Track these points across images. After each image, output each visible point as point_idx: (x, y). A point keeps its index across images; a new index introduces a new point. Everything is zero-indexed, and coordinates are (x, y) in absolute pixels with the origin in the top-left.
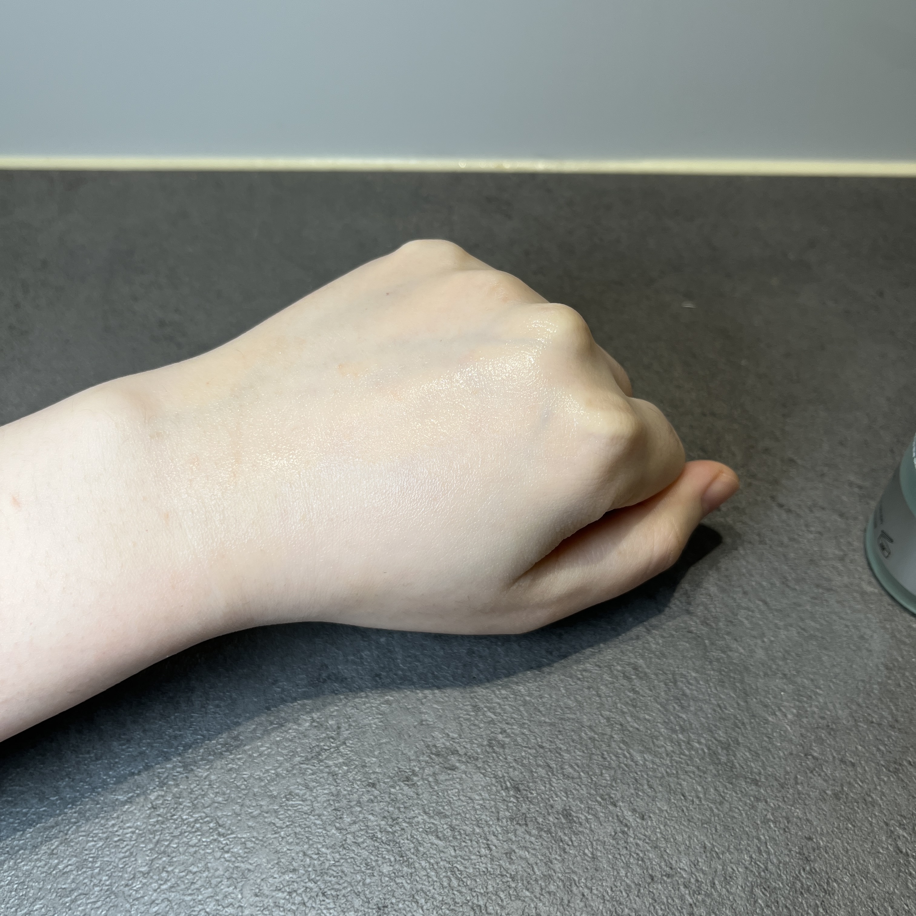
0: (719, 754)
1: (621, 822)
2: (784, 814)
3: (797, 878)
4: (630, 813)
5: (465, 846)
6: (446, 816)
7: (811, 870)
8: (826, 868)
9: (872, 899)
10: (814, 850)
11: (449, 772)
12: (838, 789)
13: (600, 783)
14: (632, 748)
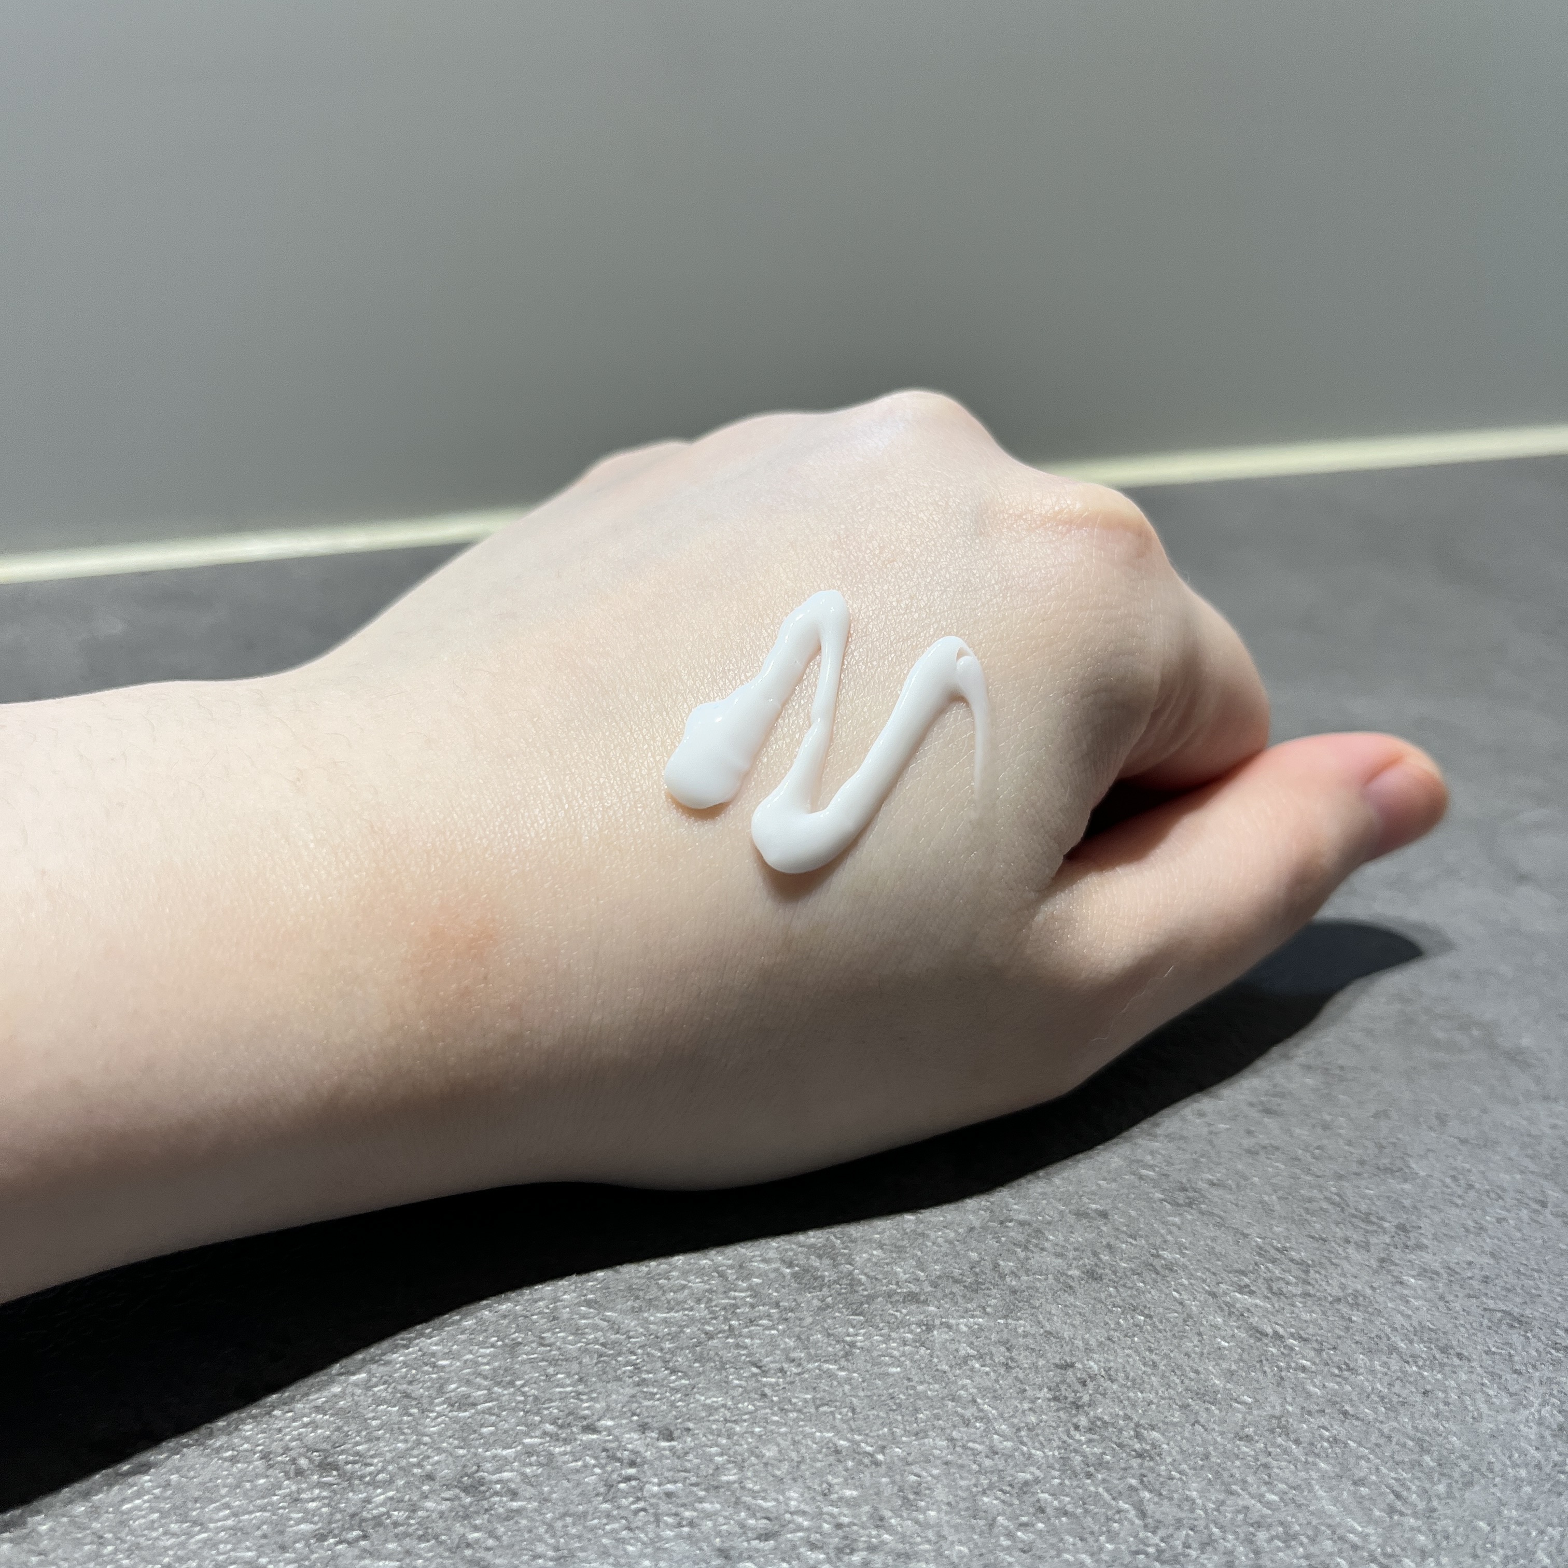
0: (817, 1269)
1: (619, 1460)
2: (994, 1337)
3: (1065, 1446)
4: (635, 1436)
7: (1093, 1423)
8: (1124, 1407)
9: (1248, 1439)
10: (1084, 1384)
12: (1088, 1261)
13: (548, 1396)
14: (612, 1310)
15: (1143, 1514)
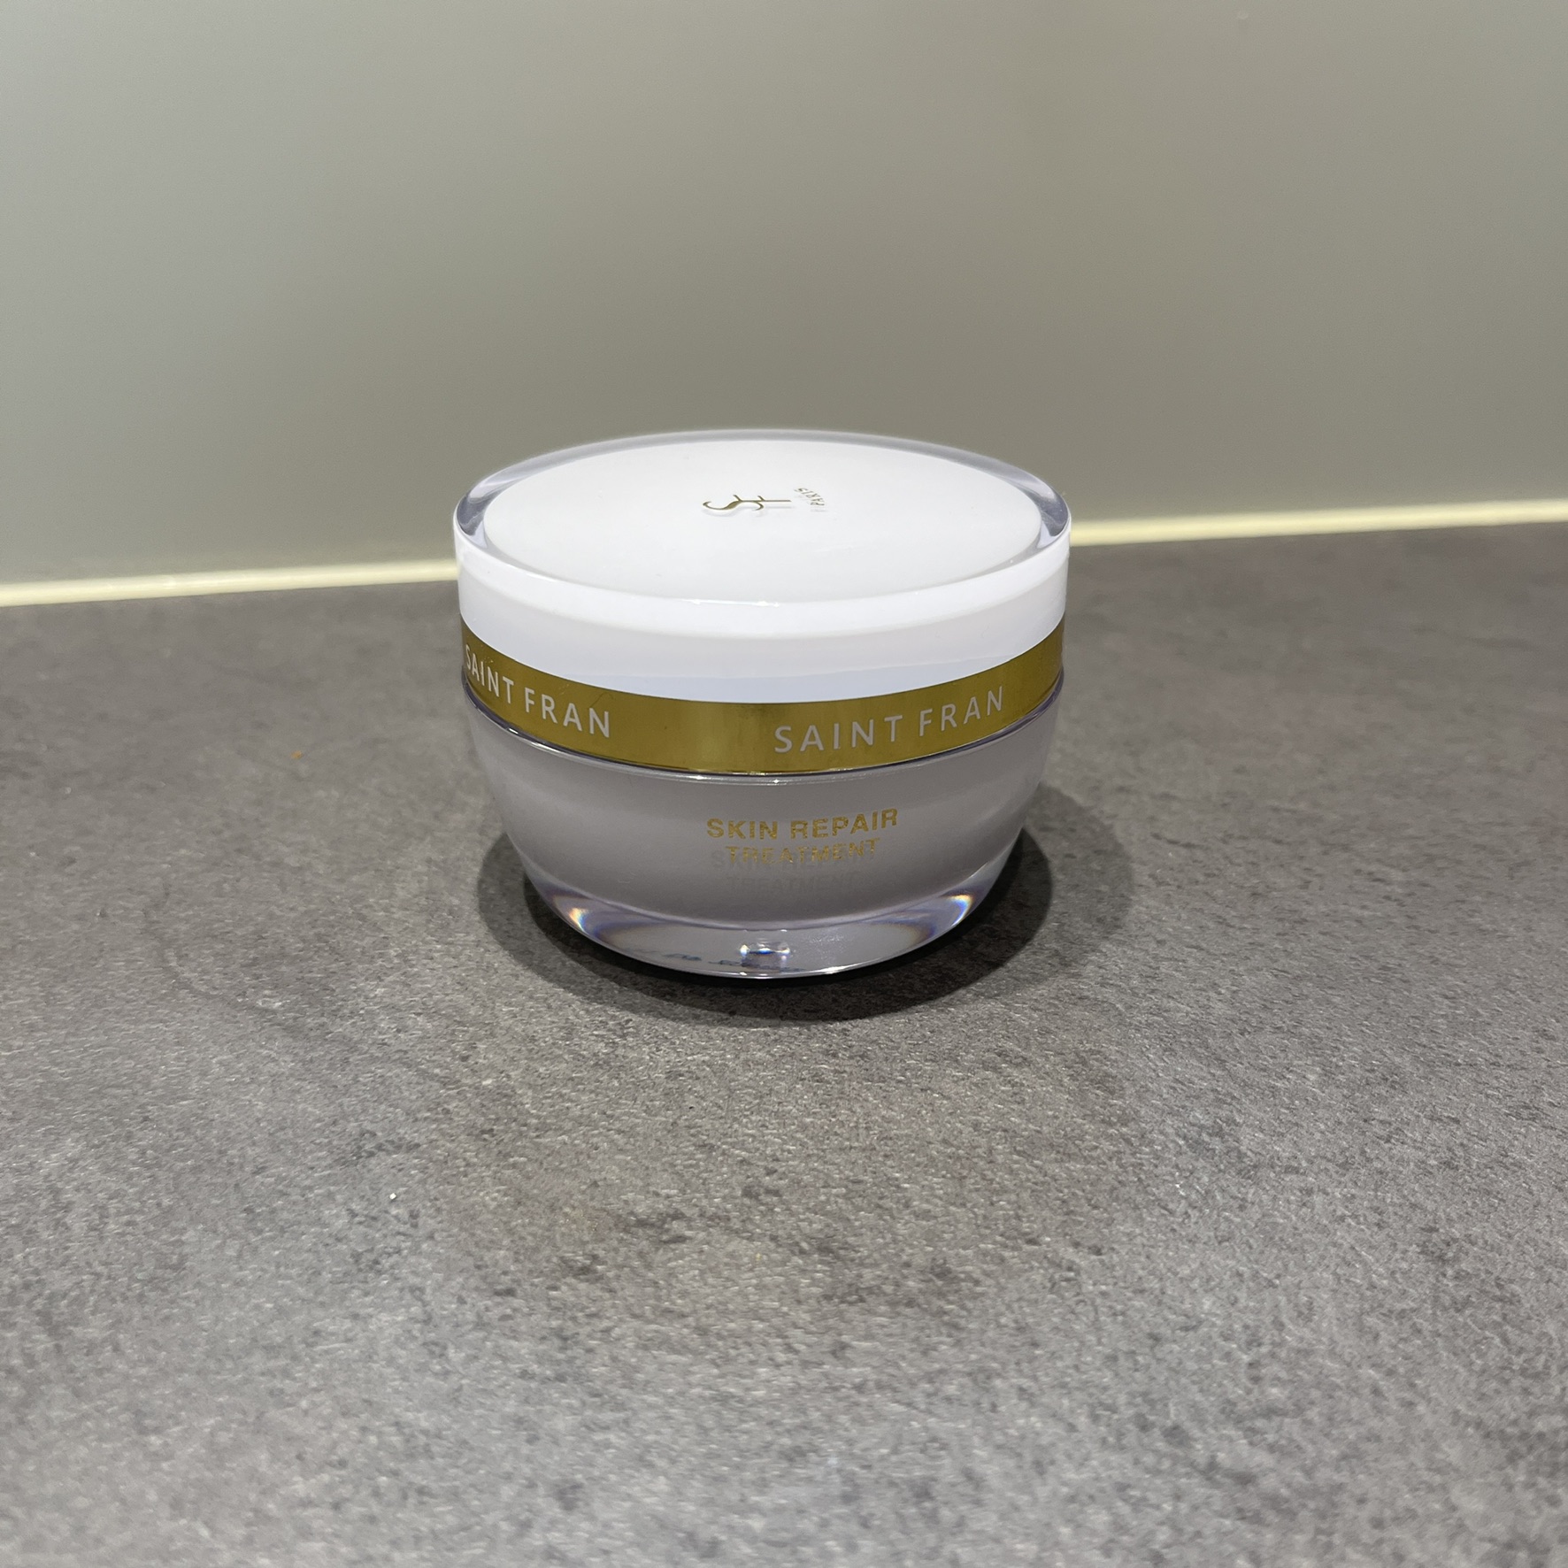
0: (1208, 1143)
1: (1059, 1266)
2: (1366, 1204)
3: (1437, 1289)
4: (1070, 1250)
5: (738, 1355)
6: (683, 1316)
7: (1458, 1273)
8: (1485, 1265)
11: (672, 1246)
12: (1446, 1155)
13: (994, 1216)
14: (1038, 1159)
15: (1506, 1341)
